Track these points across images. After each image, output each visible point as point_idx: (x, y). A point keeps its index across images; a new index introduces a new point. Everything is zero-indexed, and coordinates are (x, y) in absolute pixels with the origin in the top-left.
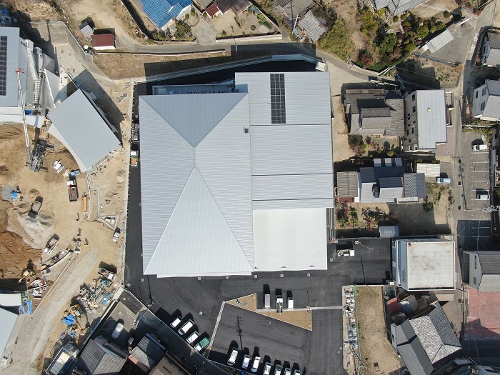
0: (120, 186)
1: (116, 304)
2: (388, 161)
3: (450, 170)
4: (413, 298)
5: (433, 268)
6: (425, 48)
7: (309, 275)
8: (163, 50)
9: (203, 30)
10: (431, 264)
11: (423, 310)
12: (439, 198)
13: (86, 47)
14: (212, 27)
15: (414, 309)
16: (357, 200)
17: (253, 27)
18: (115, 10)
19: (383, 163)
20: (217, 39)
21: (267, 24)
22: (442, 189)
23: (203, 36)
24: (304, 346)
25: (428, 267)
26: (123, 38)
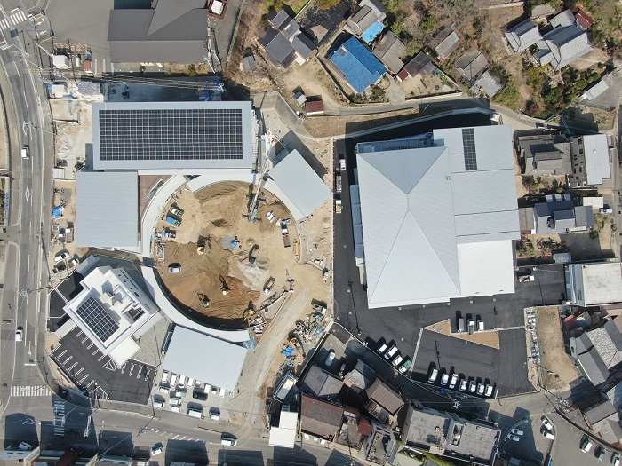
0: (326, 231)
1: (328, 335)
2: (558, 197)
3: (611, 201)
4: (587, 314)
5: (604, 286)
6: (585, 96)
7: (494, 300)
8: (362, 111)
9: (394, 92)
10: (603, 283)
11: (596, 324)
12: (603, 226)
13: (298, 113)
14: (402, 89)
15: (589, 323)
16: (533, 232)
17: (437, 87)
18: (321, 79)
19: (554, 199)
20: (406, 99)
21: (448, 84)
22: (605, 218)
23: (394, 97)
24: (493, 363)
25: (601, 285)
26: (329, 103)
